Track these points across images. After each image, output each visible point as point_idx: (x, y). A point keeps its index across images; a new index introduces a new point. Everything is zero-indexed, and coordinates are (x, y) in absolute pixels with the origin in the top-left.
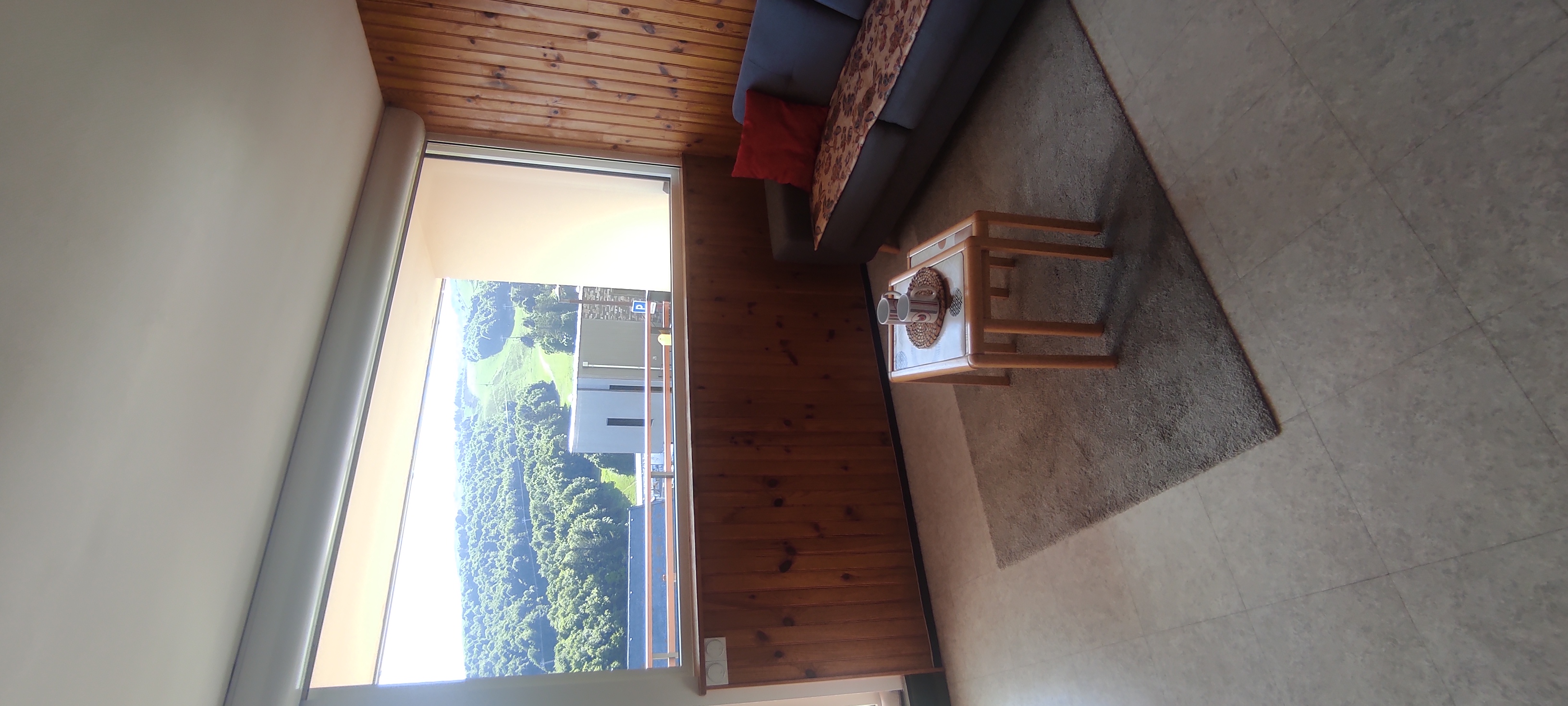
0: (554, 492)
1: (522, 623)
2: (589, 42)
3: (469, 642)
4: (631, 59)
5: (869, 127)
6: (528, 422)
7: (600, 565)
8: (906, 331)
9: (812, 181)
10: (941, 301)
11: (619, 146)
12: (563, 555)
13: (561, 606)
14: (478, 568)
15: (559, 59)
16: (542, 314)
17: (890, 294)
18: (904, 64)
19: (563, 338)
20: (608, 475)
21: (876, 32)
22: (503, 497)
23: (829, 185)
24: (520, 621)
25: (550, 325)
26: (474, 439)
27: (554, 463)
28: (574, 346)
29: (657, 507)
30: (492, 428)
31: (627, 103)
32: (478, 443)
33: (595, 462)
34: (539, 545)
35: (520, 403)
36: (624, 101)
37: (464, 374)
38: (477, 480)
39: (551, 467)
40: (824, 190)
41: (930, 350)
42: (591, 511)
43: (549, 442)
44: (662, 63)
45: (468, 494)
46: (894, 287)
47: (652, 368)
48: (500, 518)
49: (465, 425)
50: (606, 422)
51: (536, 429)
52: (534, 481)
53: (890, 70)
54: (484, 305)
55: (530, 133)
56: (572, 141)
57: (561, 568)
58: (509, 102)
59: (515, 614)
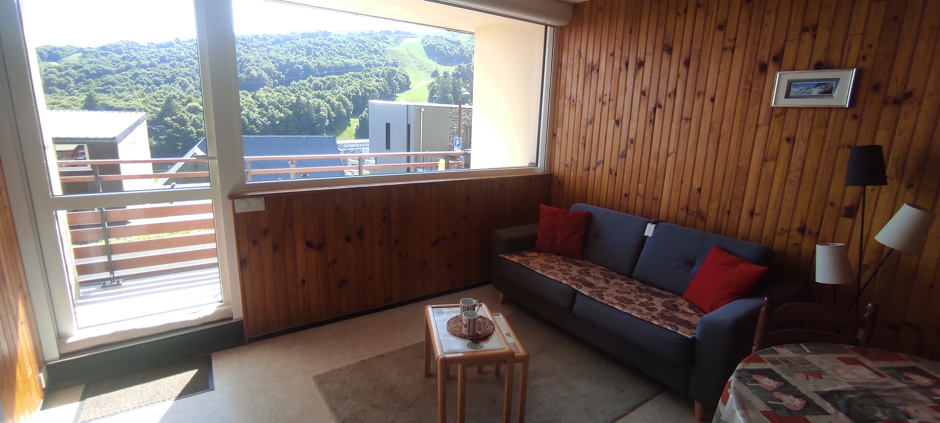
0: (344, 90)
1: (261, 70)
2: (614, 120)
3: (248, 38)
4: (605, 143)
5: (572, 286)
6: (386, 74)
7: (299, 119)
8: (456, 315)
9: (539, 252)
10: (475, 337)
11: (555, 137)
12: (304, 96)
13: (272, 95)
14: (295, 44)
15: (603, 103)
16: (451, 82)
17: (477, 304)
18: (609, 306)
19: (437, 96)
20: (355, 123)
21: (626, 288)
22: (340, 59)
23: (538, 262)
24: (262, 69)
25: (445, 87)
26: (375, 42)
27: (362, 90)
28: (433, 102)
30: (382, 53)
32: (373, 44)
33: (363, 115)
34: (311, 81)
35: (398, 70)
36: (581, 140)
37: (414, 36)
38: (350, 43)
39: (359, 88)
40: (534, 259)
41: (446, 331)
42: (332, 113)
43: (374, 87)
44: (603, 162)
45: (341, 38)
46: (482, 306)
47: (421, 156)
48: (327, 57)
49: (384, 37)
50: (388, 122)
51: (382, 79)
52: (350, 78)
53: (606, 297)
54: (455, 48)
55: (561, 85)
56: (557, 110)
57: (296, 95)
58: (579, 74)
59: (267, 66)
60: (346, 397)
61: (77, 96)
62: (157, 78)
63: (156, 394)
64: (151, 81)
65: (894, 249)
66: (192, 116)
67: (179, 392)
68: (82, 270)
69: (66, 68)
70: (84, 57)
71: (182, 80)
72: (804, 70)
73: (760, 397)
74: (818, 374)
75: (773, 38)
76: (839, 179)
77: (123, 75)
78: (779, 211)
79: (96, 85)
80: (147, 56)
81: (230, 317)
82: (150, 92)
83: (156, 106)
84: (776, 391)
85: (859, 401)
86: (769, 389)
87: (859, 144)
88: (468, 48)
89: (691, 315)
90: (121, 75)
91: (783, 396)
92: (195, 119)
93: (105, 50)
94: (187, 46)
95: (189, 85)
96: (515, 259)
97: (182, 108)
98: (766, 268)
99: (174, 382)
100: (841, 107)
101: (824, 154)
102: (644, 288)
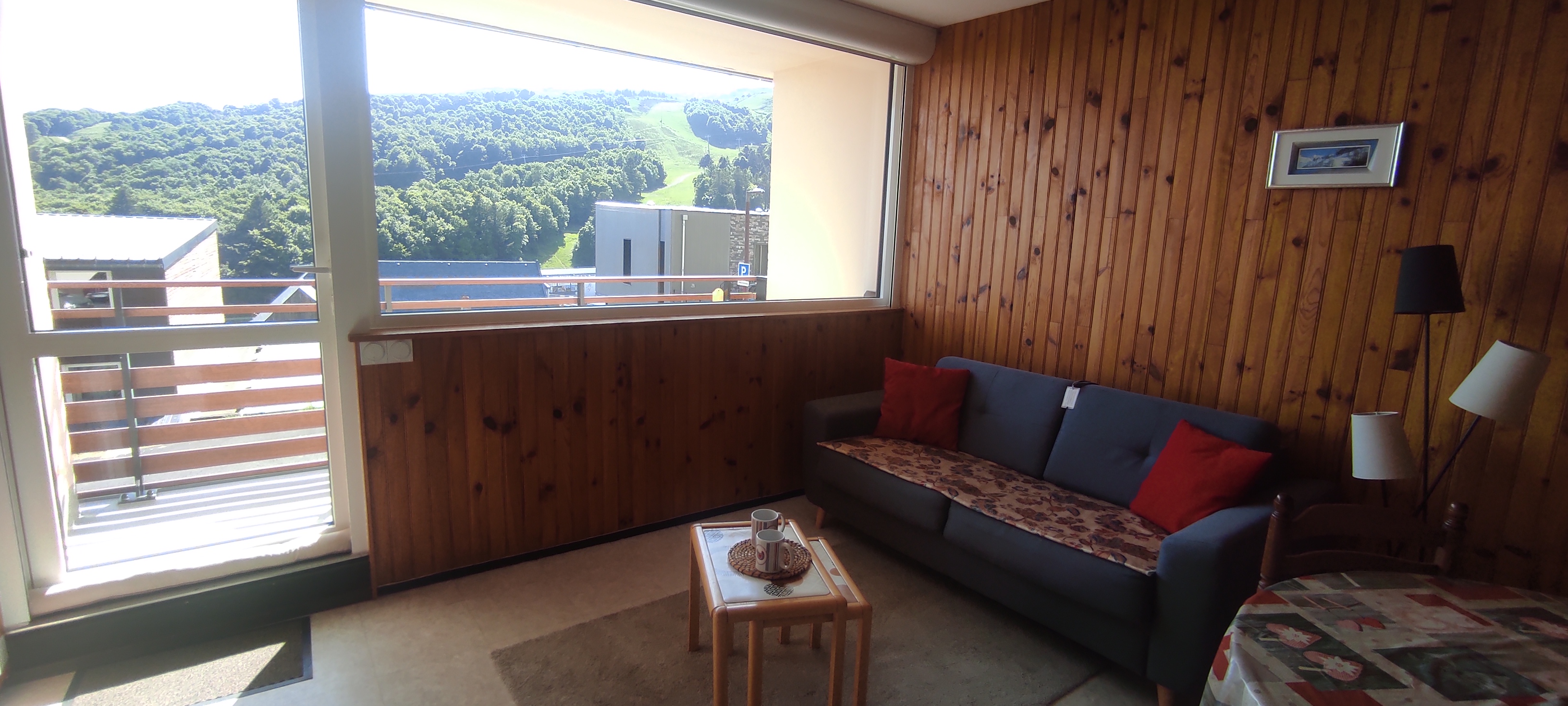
0: (554, 187)
1: (416, 153)
2: (1006, 217)
3: (396, 100)
4: (993, 255)
5: (943, 492)
6: (625, 161)
7: (479, 233)
8: (744, 540)
9: (884, 438)
10: (778, 574)
11: (908, 246)
12: (488, 196)
13: (434, 193)
14: (475, 111)
15: (989, 189)
16: (732, 175)
17: (782, 521)
18: (1007, 524)
19: (709, 196)
20: (572, 240)
21: (1034, 495)
22: (548, 136)
23: (883, 454)
24: (418, 151)
25: (723, 183)
26: (607, 108)
27: (584, 187)
28: (702, 207)
29: (540, 289)
30: (618, 126)
31: (951, 254)
32: (603, 112)
33: (585, 228)
34: (499, 171)
35: (644, 154)
36: (952, 252)
37: (672, 100)
38: (565, 110)
39: (580, 184)
40: (877, 450)
41: (727, 565)
42: (534, 223)
43: (605, 181)
44: (990, 287)
45: (551, 102)
46: (789, 525)
47: (682, 282)
48: (526, 132)
49: (621, 100)
50: (627, 238)
51: (617, 169)
52: (565, 166)
53: (1000, 510)
54: (739, 120)
55: (917, 162)
56: (911, 202)
57: (475, 193)
58: (947, 143)
59: (425, 146)
60: (550, 687)
61: (99, 193)
62: (238, 165)
63: (205, 686)
64: (227, 170)
65: (1483, 417)
66: (296, 227)
67: (248, 684)
68: (84, 472)
69: (83, 147)
70: (114, 128)
71: (281, 168)
72: (1319, 126)
73: (1282, 659)
74: (1378, 622)
75: (1267, 77)
76: (1385, 304)
77: (180, 159)
78: (1286, 362)
79: (132, 175)
80: (224, 127)
81: (346, 549)
82: (225, 187)
83: (235, 210)
84: (1308, 650)
85: (1453, 664)
86: (1297, 647)
87: (1415, 244)
88: (760, 119)
89: (1146, 537)
90: (176, 158)
91: (1322, 658)
92: (302, 232)
93: (151, 118)
94: (291, 112)
95: (292, 176)
96: (844, 449)
97: (279, 214)
98: (1270, 454)
99: (240, 664)
100: (1382, 185)
101: (1357, 266)
102: (1064, 495)
